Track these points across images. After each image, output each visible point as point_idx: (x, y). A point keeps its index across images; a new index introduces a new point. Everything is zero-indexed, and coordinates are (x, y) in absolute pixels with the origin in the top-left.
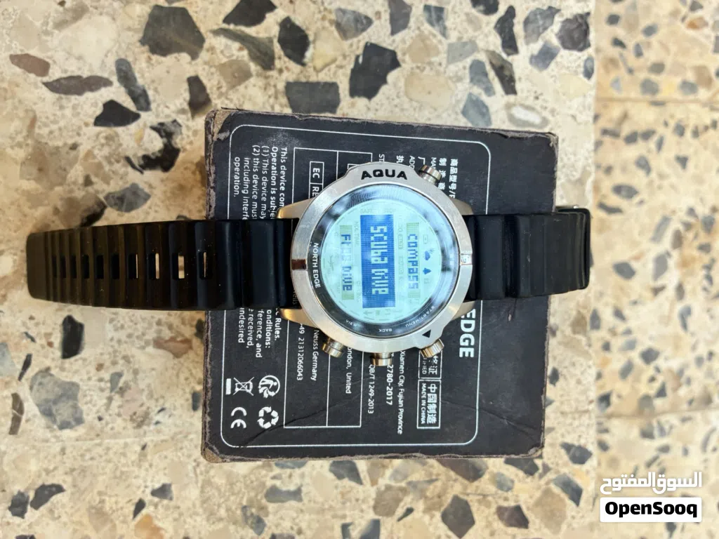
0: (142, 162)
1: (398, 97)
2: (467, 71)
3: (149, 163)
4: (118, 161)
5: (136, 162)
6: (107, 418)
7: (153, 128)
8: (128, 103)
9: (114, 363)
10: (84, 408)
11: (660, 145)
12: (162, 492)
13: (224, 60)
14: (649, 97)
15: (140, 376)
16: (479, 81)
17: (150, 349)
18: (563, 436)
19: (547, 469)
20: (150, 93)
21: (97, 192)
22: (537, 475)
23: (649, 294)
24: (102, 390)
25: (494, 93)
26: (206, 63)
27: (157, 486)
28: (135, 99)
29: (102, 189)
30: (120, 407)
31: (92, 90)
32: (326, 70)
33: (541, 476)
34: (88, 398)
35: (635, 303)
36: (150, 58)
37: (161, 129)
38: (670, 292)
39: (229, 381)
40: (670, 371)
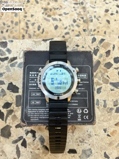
0: (34, 137)
1: (18, 82)
2: (13, 68)
3: (34, 136)
4: (34, 143)
5: (34, 139)
6: (89, 143)
7: (27, 135)
8: (22, 141)
9: (78, 142)
10: (87, 148)
11: (29, 21)
12: (105, 130)
13: (12, 120)
14: (19, 24)
15: (80, 136)
16: (14, 65)
17: (74, 134)
18: (90, 43)
19: (97, 47)
20: (19, 136)
21: (41, 147)
22: (99, 49)
23: (61, 22)
24: (83, 144)
25: (17, 62)
26: (12, 124)
27: (104, 132)
28: (21, 139)
29: (40, 146)
30: (87, 140)
31: (19, 149)
32: (13, 98)
33: (99, 48)
34: (85, 147)
35: (63, 25)
36: (12, 137)
37: (27, 134)
38: (60, 17)
39: (78, 120)
40: (78, 16)
